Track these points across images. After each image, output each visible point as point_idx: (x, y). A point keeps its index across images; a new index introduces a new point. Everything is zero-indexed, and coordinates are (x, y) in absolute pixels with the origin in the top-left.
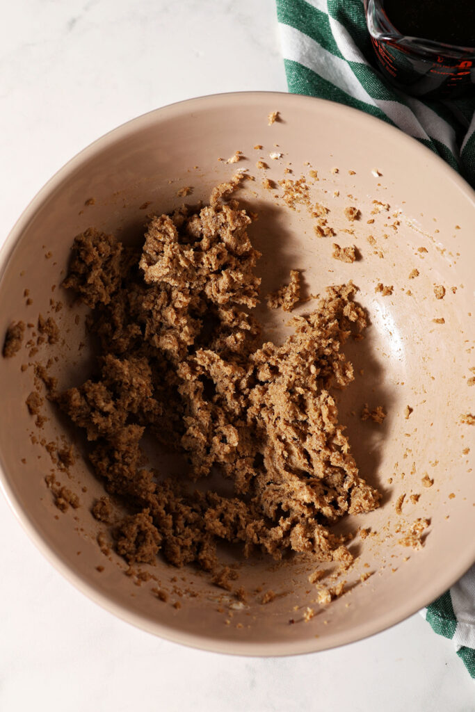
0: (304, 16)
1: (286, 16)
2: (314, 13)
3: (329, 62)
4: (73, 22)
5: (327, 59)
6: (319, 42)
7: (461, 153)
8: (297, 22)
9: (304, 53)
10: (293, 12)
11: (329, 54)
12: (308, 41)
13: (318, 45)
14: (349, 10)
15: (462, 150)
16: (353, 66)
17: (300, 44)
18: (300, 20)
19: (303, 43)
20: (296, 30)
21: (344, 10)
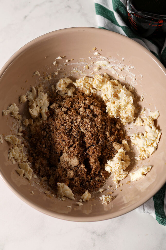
0: (105, 12)
1: (99, 12)
2: (109, 11)
3: (114, 27)
4: (26, 17)
5: (113, 26)
6: (111, 21)
7: (161, 55)
8: (103, 14)
9: (105, 24)
10: (101, 11)
11: (114, 25)
12: (107, 20)
13: (110, 22)
14: (120, 9)
15: (161, 54)
16: (123, 27)
17: (104, 21)
18: (104, 14)
19: (105, 21)
20: (102, 17)
21: (119, 9)
